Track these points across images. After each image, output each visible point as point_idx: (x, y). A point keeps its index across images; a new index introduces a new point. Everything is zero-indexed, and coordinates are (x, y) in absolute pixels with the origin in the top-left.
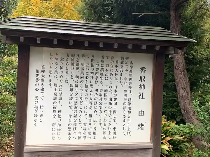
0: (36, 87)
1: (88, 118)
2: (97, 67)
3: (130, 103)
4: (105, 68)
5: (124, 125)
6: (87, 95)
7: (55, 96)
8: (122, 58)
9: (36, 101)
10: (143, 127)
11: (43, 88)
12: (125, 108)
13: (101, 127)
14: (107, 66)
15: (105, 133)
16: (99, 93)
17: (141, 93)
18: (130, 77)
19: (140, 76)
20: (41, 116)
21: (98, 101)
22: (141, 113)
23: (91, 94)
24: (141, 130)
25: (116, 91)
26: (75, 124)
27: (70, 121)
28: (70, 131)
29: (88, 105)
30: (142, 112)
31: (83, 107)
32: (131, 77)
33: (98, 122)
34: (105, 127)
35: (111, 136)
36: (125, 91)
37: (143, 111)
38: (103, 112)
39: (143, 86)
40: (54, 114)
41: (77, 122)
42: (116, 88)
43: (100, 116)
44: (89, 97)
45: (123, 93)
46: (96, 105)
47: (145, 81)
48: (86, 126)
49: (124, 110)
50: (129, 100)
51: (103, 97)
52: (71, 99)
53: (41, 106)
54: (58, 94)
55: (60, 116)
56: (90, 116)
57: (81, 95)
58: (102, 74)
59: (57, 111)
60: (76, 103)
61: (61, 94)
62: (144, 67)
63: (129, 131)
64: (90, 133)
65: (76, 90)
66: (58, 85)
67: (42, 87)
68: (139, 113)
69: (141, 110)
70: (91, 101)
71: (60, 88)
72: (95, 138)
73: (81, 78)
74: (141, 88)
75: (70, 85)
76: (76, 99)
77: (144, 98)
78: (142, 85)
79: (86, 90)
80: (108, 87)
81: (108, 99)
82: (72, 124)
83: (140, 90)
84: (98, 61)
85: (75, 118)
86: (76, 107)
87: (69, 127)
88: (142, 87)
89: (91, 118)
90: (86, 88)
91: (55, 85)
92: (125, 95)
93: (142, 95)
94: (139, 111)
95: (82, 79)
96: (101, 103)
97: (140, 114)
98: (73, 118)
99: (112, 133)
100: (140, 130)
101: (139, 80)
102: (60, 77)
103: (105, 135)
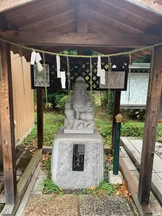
4: (143, 79)
14: (144, 78)
16: (141, 87)
33: (140, 97)
56: (138, 95)
58: (142, 81)
64: (137, 101)
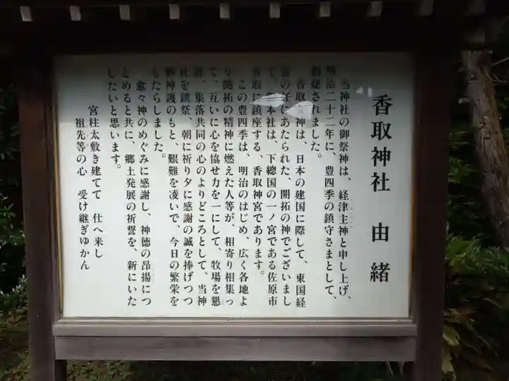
0: (80, 165)
1: (224, 247)
2: (241, 103)
3: (345, 206)
5: (330, 268)
6: (216, 184)
7: (131, 189)
8: (315, 71)
9: (83, 201)
10: (387, 274)
11: (98, 169)
12: (329, 218)
13: (262, 273)
15: (273, 288)
17: (380, 175)
18: (342, 128)
19: (375, 123)
20: (98, 242)
21: (251, 200)
22: (380, 234)
23: (228, 180)
24: (381, 281)
25: (300, 171)
26: (188, 265)
27: (174, 255)
28: (176, 283)
29: (223, 212)
30: (383, 231)
31: (208, 217)
32: (346, 128)
34: (272, 271)
35: (292, 297)
36: (329, 169)
37: (387, 228)
38: (266, 231)
39: (385, 151)
40: (131, 236)
41: (195, 259)
42: (300, 160)
43: (258, 241)
44: (223, 190)
45: (323, 175)
46: (243, 213)
47: (389, 137)
48: (217, 271)
49: (327, 225)
50: (341, 197)
51: (264, 189)
52: (175, 195)
53: (97, 215)
54: (138, 184)
55: (146, 242)
57: (202, 185)
59: (138, 229)
60: (188, 206)
61: (145, 182)
62: (386, 96)
63: (346, 285)
65: (187, 170)
66: (137, 158)
67: (95, 165)
68: (374, 233)
69: (380, 224)
70: (229, 199)
71: (143, 165)
72: (244, 304)
73: (198, 136)
74: (378, 160)
75: (167, 157)
76: (188, 195)
77: (388, 190)
78: (380, 149)
79: (213, 170)
80: (278, 158)
81: (278, 194)
82: (181, 264)
83: (375, 165)
84: (242, 85)
85: (187, 247)
86: (189, 219)
87: (173, 271)
88: (382, 156)
89: (231, 248)
90: (215, 165)
91: (130, 159)
92: (329, 182)
93: (381, 178)
94: (374, 228)
95: (200, 139)
96: (257, 206)
97: (377, 236)
98: (181, 248)
99: (292, 290)
100: (378, 280)
101: (373, 136)
102: (141, 135)
103: (272, 295)
